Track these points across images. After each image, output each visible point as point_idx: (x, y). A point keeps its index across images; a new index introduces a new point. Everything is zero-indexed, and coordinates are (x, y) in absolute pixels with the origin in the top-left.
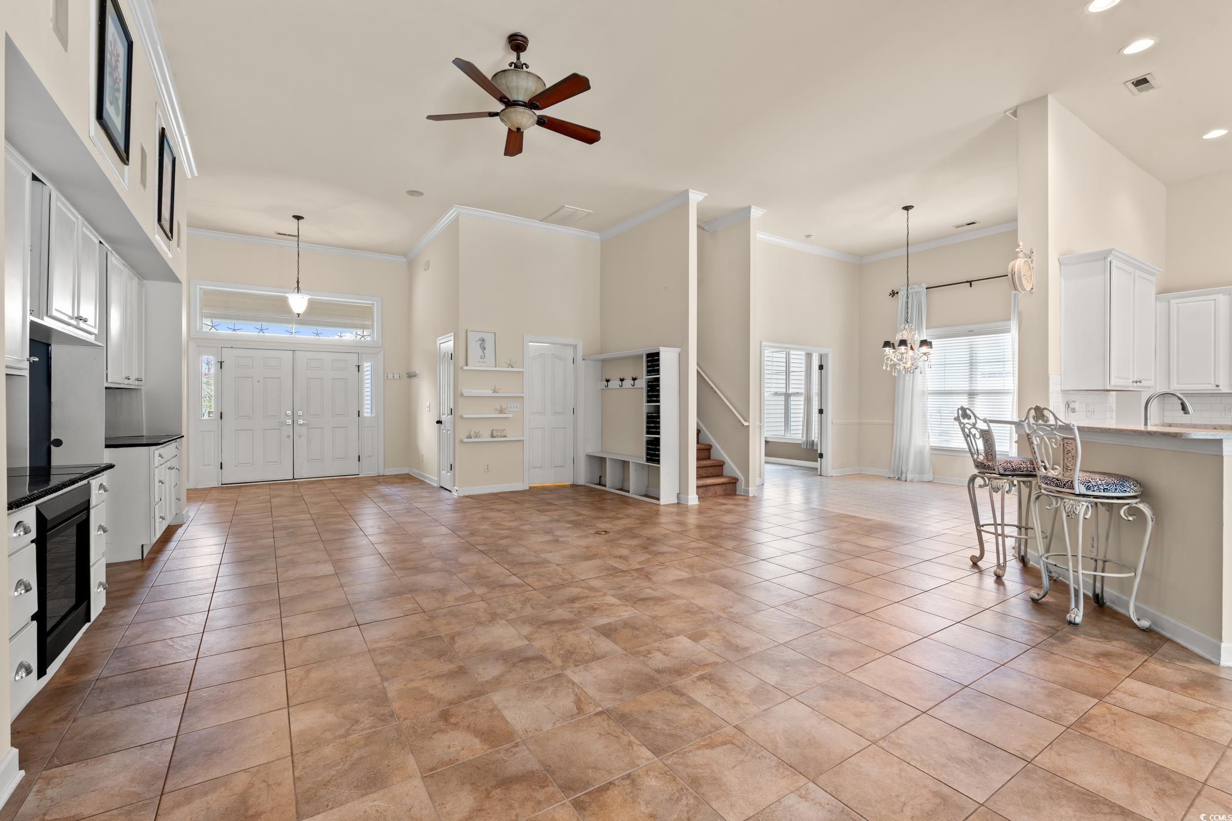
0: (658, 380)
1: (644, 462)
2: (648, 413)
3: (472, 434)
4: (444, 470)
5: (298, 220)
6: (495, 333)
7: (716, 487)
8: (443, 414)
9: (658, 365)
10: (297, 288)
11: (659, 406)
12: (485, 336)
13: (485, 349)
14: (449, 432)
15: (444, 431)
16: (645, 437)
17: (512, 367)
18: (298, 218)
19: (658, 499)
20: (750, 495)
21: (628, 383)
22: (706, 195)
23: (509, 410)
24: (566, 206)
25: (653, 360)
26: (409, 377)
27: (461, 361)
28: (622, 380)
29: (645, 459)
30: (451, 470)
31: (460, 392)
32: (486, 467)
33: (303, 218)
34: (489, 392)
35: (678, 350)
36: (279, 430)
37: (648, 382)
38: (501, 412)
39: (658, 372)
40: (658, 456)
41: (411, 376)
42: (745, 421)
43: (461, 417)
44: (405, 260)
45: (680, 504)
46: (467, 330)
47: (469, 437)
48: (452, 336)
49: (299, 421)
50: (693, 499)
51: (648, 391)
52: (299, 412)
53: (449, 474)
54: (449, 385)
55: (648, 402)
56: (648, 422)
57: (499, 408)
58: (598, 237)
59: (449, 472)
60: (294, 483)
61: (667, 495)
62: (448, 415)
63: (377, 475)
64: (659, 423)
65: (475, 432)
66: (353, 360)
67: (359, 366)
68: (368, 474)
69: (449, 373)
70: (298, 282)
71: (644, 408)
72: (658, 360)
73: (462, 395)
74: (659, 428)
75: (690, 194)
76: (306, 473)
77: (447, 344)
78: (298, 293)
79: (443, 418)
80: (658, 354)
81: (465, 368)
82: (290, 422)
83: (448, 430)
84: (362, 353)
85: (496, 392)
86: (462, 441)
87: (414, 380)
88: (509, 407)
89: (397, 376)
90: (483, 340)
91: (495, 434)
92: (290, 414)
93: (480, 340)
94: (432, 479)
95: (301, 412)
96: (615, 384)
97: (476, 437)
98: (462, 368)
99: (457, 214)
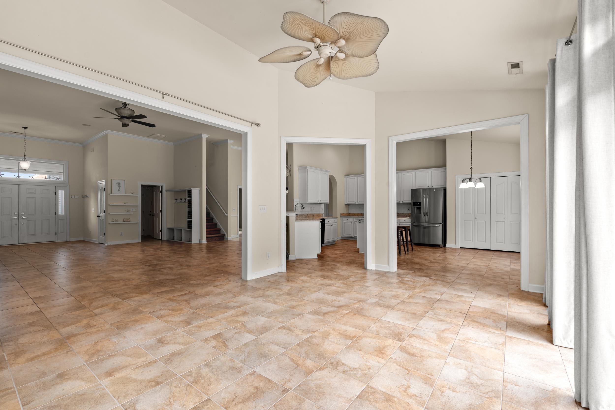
0: (191, 199)
1: (187, 229)
2: (188, 211)
3: (114, 220)
4: (101, 236)
5: (25, 129)
6: (125, 181)
7: (216, 238)
8: (101, 213)
9: (191, 194)
10: (24, 159)
11: (191, 209)
12: (120, 182)
13: (120, 187)
14: (103, 220)
15: (101, 220)
16: (187, 220)
17: (133, 194)
18: (25, 128)
19: (191, 242)
20: (228, 240)
21: (183, 200)
22: (209, 135)
23: (132, 211)
24: (155, 134)
25: (190, 192)
26: (83, 197)
27: (109, 191)
28: (181, 199)
29: (187, 228)
30: (104, 235)
31: (108, 204)
32: (121, 234)
33: (27, 128)
34: (122, 204)
35: (199, 189)
36: (11, 222)
37: (188, 200)
38: (128, 211)
39: (191, 197)
40: (191, 226)
41: (84, 197)
42: (227, 214)
43: (109, 214)
44: (81, 145)
45: (200, 243)
46: (112, 179)
47: (113, 221)
48: (104, 181)
49: (22, 217)
50: (204, 241)
51: (188, 204)
52: (22, 213)
53: (103, 237)
54: (103, 201)
55: (188, 207)
56: (188, 215)
57: (127, 210)
58: (173, 144)
59: (103, 236)
60: (19, 245)
61: (195, 240)
62: (103, 213)
63: (66, 241)
64: (191, 215)
65: (116, 220)
66: (53, 189)
67: (56, 192)
68: (61, 241)
69: (103, 196)
70: (25, 156)
71: (187, 209)
72: (191, 193)
73: (109, 205)
74: (191, 216)
75: (202, 135)
76: (26, 241)
77: (103, 183)
78: (25, 160)
79: (101, 215)
80: (191, 190)
81: (111, 194)
82: (16, 217)
83: (103, 219)
84: (57, 186)
85: (126, 204)
86: (109, 223)
87: (86, 199)
88: (132, 210)
89: (76, 197)
90: (119, 183)
91: (125, 220)
92: (17, 214)
93: (118, 183)
94: (96, 240)
95: (24, 213)
96: (179, 201)
97: (116, 221)
98: (109, 194)
99: (106, 133)
